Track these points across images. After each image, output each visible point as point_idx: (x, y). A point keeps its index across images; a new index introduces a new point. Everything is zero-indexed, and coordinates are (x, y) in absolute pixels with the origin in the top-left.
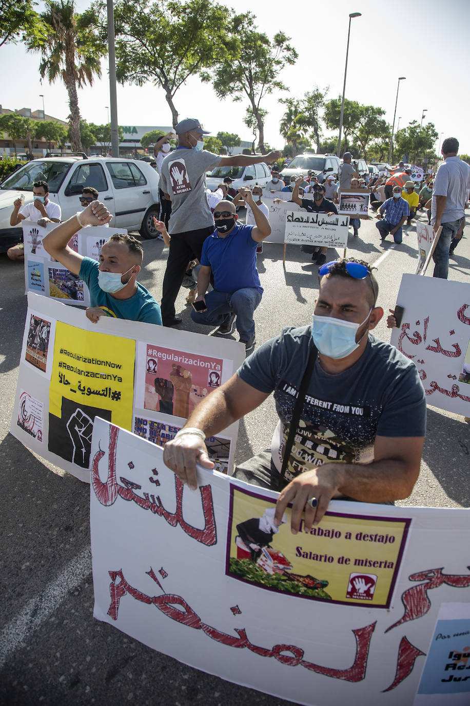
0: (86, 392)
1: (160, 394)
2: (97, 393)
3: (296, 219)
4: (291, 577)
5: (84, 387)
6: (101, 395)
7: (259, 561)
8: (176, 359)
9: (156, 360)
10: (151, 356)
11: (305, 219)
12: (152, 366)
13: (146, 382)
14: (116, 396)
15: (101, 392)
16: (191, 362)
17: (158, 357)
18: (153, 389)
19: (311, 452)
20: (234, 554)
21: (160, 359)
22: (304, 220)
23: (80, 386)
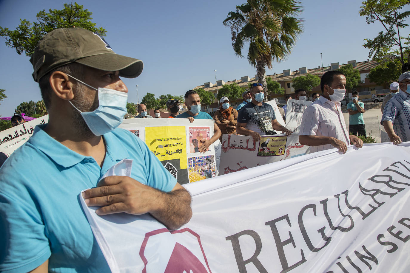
0: (170, 154)
1: (194, 145)
2: (174, 153)
3: (5, 138)
4: (270, 152)
5: (169, 152)
6: (176, 153)
7: (265, 151)
8: (198, 130)
9: (192, 132)
10: (191, 131)
11: (13, 134)
12: (191, 135)
13: (190, 142)
14: (181, 151)
15: (176, 152)
16: (202, 130)
17: (192, 131)
18: (192, 144)
19: (267, 126)
20: (259, 151)
21: (193, 132)
22: (13, 136)
23: (167, 152)
